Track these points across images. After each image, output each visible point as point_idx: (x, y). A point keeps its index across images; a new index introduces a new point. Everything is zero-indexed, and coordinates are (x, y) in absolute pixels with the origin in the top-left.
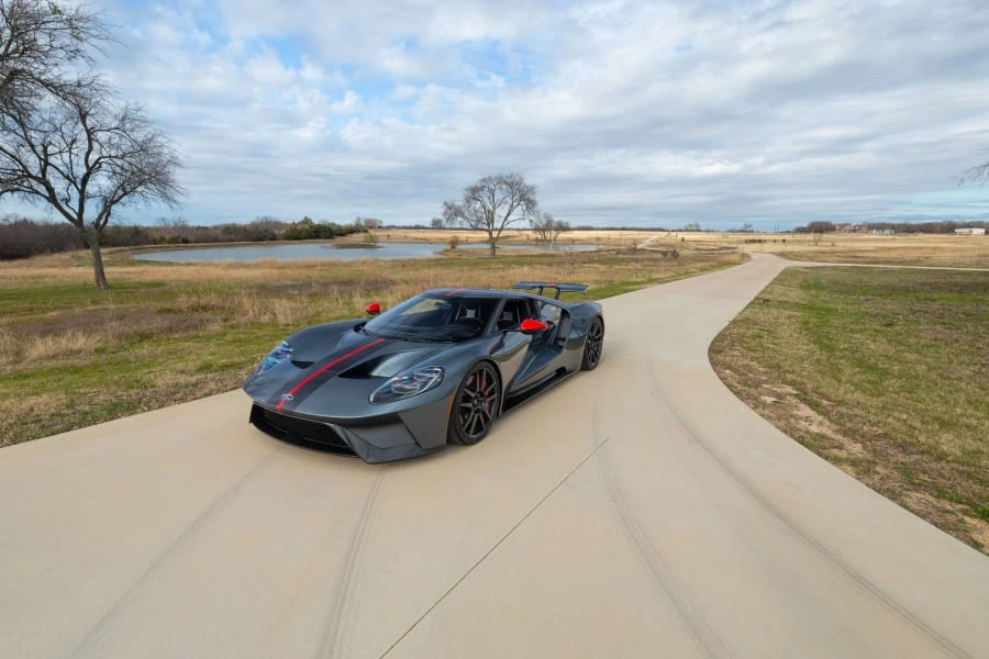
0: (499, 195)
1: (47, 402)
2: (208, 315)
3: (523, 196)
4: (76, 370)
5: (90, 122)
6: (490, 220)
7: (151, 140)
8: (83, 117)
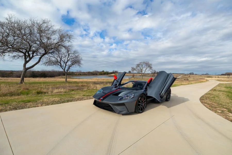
0: (143, 66)
1: (57, 99)
2: (84, 87)
3: (149, 66)
4: (61, 95)
5: (69, 52)
6: (142, 71)
7: (78, 55)
8: (68, 52)
